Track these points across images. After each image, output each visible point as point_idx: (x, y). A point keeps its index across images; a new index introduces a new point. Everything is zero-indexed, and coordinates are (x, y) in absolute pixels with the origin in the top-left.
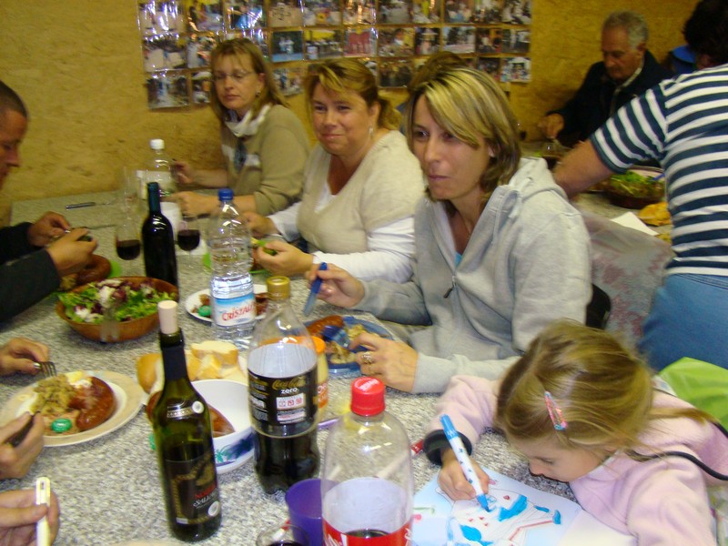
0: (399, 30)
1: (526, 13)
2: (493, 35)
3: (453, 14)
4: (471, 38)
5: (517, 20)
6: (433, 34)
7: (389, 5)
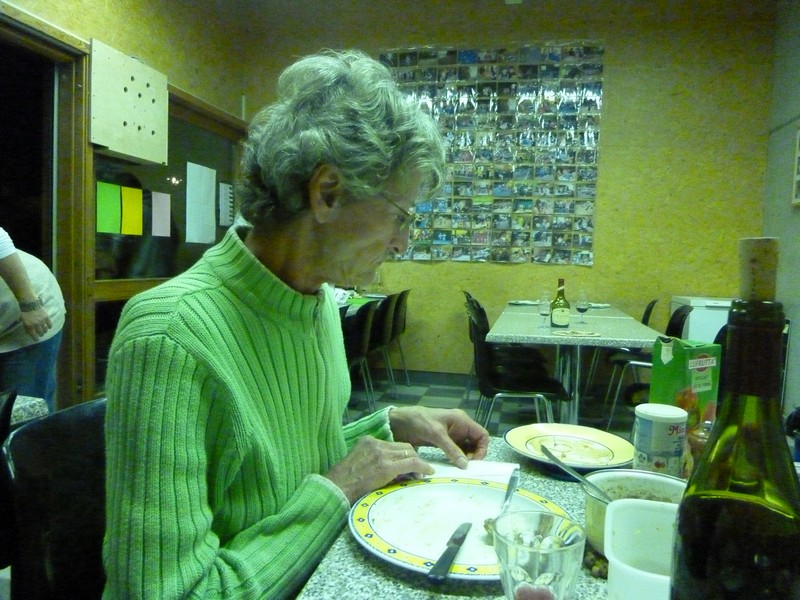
0: (503, 232)
1: (590, 225)
2: (566, 237)
3: (538, 225)
4: (549, 238)
5: (583, 229)
6: (525, 235)
7: (499, 220)
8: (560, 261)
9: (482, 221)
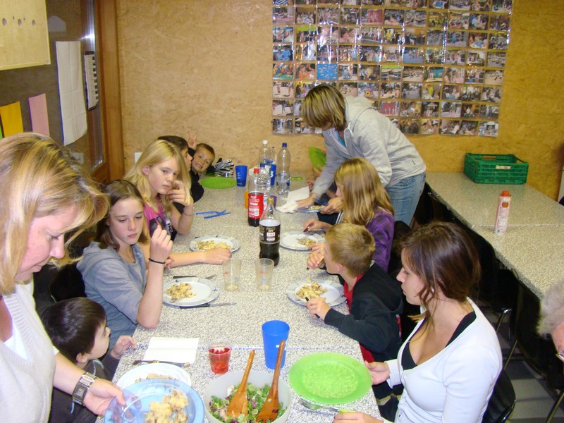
0: (413, 103)
1: (497, 95)
2: (474, 108)
4: (459, 109)
5: (491, 99)
6: (434, 106)
7: (409, 89)
8: (468, 132)
9: (391, 89)
